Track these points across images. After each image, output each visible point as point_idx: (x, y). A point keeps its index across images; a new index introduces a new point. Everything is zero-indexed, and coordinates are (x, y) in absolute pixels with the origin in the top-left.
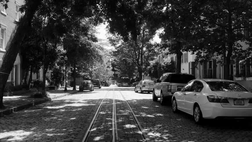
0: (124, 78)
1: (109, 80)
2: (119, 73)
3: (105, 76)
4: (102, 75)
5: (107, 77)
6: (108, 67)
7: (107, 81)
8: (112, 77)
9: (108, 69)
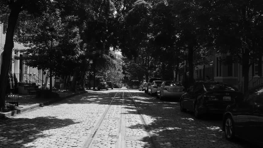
0: (134, 81)
1: (119, 83)
2: (129, 76)
3: (116, 78)
4: (113, 77)
5: (118, 80)
6: (119, 70)
7: (117, 84)
8: (123, 80)
9: (119, 72)
